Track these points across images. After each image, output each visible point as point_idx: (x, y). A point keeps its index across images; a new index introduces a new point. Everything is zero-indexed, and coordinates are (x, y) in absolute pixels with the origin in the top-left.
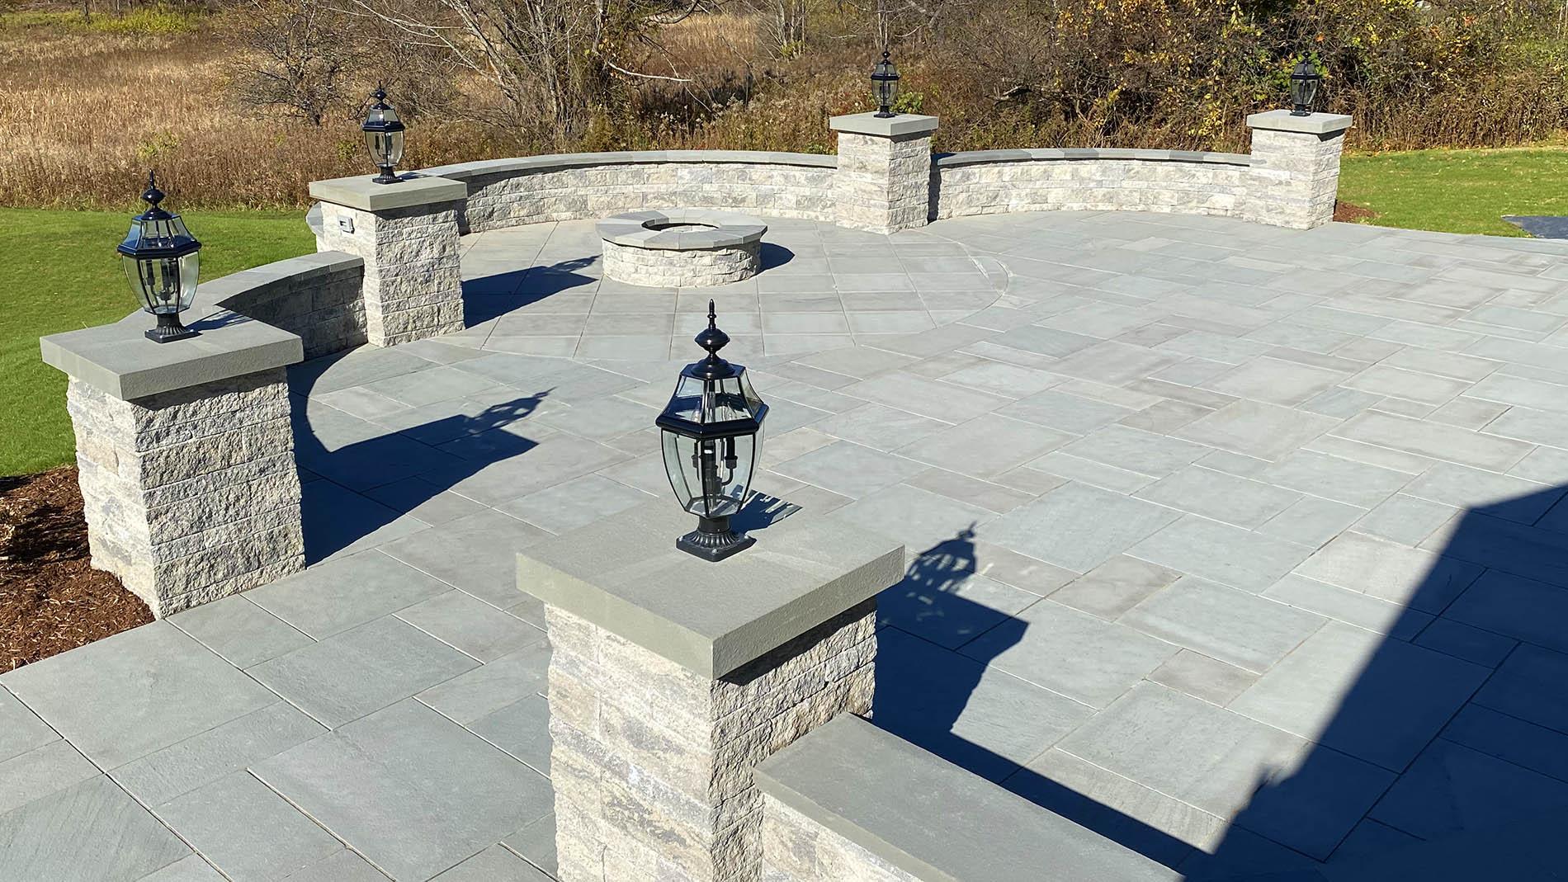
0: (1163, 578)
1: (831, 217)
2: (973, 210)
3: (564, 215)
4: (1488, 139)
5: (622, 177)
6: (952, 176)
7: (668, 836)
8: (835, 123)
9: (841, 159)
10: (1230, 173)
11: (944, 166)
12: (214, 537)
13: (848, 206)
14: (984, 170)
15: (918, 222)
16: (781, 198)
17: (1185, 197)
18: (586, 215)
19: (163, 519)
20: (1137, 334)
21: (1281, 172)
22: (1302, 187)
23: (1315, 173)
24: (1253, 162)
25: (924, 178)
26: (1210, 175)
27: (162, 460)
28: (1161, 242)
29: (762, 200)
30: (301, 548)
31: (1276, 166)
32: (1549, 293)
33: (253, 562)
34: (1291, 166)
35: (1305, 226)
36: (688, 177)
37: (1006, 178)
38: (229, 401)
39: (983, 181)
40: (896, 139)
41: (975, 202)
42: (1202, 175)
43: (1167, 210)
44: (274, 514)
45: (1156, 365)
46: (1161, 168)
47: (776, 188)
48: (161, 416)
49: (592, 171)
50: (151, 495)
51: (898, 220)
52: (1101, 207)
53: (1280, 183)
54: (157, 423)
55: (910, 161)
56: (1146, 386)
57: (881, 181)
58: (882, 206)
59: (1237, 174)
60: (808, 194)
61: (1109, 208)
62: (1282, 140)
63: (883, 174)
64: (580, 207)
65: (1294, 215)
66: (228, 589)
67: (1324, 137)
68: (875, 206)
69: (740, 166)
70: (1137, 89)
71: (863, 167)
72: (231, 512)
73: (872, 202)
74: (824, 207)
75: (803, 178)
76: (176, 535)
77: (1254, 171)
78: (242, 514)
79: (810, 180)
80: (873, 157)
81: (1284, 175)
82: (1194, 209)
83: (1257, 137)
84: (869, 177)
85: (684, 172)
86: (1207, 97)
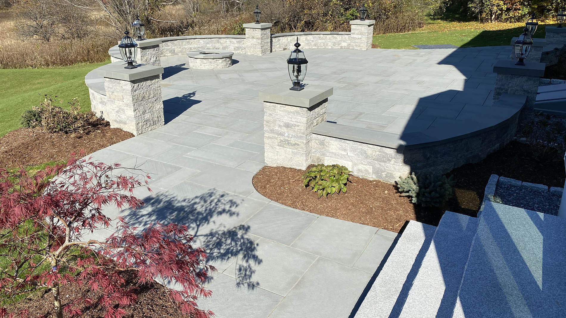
0: (361, 114)
1: (244, 52)
2: (281, 49)
3: (169, 54)
4: (401, 31)
5: (184, 43)
6: (275, 40)
7: (295, 144)
8: (245, 25)
9: (247, 36)
10: (345, 37)
11: (273, 37)
12: (147, 116)
13: (249, 49)
14: (283, 38)
15: (268, 53)
16: (229, 48)
17: (334, 44)
18: (175, 54)
19: (136, 111)
20: (335, 73)
21: (359, 36)
22: (364, 39)
23: (367, 35)
24: (351, 33)
25: (269, 40)
26: (341, 38)
27: (136, 96)
28: (332, 54)
29: (224, 48)
30: (164, 120)
31: (357, 34)
32: (427, 60)
33: (154, 123)
34: (361, 34)
35: (365, 49)
36: (203, 43)
37: (289, 40)
38: (149, 83)
39: (283, 41)
40: (262, 29)
41: (281, 47)
42: (339, 38)
43: (330, 47)
44: (158, 111)
45: (342, 78)
46: (328, 36)
47: (228, 45)
48: (136, 85)
49: (176, 42)
50: (134, 105)
51: (263, 52)
52: (313, 48)
53: (359, 38)
54: (135, 87)
55: (266, 35)
56: (342, 82)
57: (258, 41)
58: (259, 48)
59: (347, 37)
60: (237, 46)
61: (315, 48)
62: (359, 27)
63: (259, 39)
64: (173, 52)
65: (362, 47)
66: (150, 129)
67: (369, 26)
68: (257, 48)
69: (217, 39)
70: (309, 20)
71: (253, 38)
72: (150, 110)
73: (256, 47)
74: (242, 50)
75: (235, 42)
76: (139, 115)
77: (352, 36)
78: (152, 111)
79: (238, 42)
80: (256, 34)
81: (360, 36)
82: (337, 47)
83: (352, 27)
84: (255, 40)
85: (201, 41)
86: (328, 22)
